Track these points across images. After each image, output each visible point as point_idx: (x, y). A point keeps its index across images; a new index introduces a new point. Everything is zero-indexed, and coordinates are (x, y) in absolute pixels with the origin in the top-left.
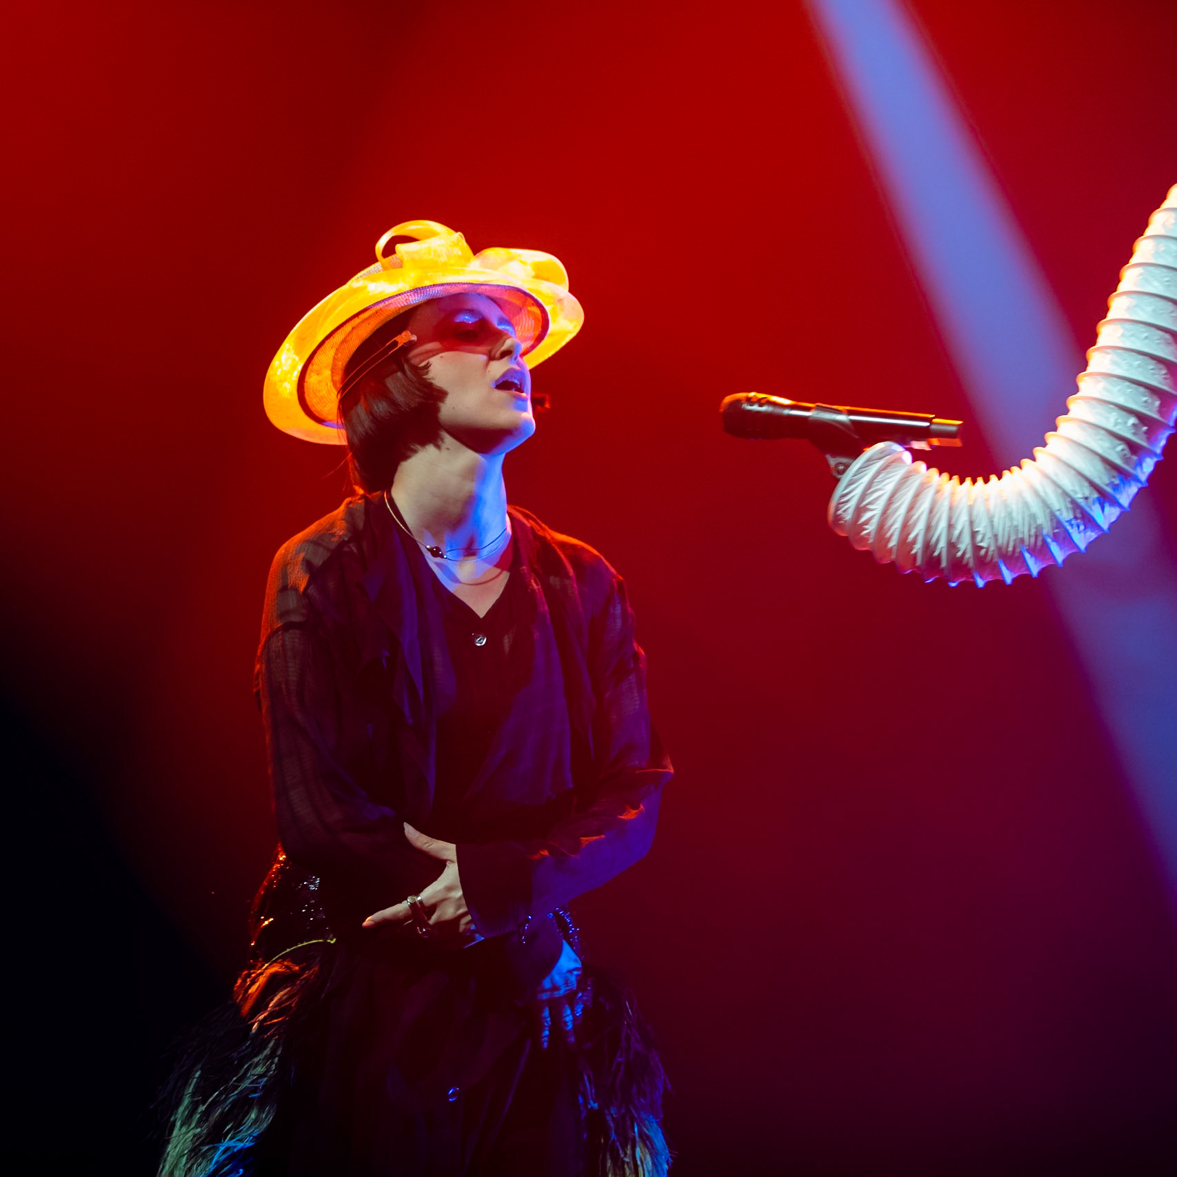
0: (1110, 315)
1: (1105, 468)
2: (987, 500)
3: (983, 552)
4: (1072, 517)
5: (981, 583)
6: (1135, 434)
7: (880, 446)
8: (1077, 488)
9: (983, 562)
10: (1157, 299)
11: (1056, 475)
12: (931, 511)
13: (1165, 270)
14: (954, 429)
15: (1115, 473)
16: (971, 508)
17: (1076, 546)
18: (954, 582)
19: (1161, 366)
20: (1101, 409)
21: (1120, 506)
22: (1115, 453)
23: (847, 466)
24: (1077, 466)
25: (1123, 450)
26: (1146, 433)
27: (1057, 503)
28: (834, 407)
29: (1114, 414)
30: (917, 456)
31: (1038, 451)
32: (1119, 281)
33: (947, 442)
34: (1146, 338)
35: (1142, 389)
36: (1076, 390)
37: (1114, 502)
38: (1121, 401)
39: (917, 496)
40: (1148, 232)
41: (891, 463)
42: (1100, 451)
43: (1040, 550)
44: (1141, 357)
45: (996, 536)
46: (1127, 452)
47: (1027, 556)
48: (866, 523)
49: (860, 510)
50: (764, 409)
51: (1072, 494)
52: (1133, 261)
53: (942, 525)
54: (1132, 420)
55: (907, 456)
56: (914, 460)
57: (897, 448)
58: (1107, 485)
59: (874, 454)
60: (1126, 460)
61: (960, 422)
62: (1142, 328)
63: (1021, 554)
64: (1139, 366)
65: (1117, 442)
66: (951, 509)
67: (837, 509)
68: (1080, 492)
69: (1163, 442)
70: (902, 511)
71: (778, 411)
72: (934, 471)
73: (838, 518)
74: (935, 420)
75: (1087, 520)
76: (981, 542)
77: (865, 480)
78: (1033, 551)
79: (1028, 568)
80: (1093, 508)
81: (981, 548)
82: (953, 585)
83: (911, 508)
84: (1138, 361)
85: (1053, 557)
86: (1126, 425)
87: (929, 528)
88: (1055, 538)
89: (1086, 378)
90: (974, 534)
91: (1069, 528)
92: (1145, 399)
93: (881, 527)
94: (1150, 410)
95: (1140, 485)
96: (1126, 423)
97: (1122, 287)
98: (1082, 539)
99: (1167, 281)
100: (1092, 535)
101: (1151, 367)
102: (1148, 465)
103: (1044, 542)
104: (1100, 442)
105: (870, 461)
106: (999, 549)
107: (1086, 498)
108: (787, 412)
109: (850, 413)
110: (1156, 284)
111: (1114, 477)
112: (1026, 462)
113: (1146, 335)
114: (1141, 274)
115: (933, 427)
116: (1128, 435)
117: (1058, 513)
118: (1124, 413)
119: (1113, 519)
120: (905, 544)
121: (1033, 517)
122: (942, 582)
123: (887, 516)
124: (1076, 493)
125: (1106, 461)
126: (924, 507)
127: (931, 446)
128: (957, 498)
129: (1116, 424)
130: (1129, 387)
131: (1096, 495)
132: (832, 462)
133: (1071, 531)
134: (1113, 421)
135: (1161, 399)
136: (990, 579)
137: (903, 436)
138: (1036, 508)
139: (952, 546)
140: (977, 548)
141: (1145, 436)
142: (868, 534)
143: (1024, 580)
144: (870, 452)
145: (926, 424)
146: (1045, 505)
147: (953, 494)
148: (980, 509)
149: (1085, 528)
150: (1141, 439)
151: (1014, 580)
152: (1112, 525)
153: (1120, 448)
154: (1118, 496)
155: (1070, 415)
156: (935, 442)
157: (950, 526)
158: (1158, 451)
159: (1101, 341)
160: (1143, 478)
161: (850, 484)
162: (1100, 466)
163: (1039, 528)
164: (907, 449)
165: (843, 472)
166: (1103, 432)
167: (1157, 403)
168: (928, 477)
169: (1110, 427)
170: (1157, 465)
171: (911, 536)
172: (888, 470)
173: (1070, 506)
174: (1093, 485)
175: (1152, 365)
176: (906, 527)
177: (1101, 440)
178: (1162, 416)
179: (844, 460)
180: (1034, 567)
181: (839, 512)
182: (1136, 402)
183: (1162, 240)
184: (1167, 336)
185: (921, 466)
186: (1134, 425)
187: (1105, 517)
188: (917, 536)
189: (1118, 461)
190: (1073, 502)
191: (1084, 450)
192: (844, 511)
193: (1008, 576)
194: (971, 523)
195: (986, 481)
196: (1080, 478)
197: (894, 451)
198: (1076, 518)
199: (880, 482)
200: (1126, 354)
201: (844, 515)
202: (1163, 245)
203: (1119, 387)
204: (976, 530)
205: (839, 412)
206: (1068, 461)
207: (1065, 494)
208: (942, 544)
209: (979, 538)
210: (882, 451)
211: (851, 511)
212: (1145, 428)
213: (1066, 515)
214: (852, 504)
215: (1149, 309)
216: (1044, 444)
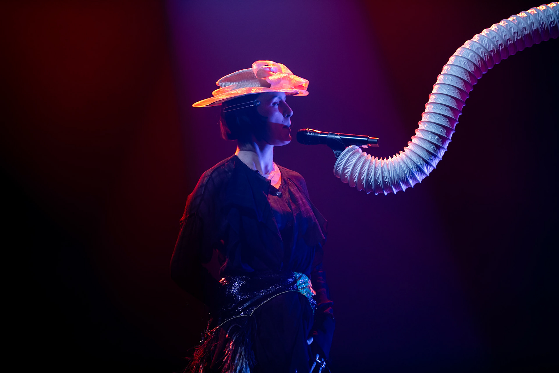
0: (430, 101)
1: (428, 154)
2: (388, 165)
3: (387, 182)
4: (416, 171)
5: (386, 194)
6: (438, 142)
7: (351, 146)
8: (418, 161)
9: (387, 186)
10: (445, 96)
11: (411, 156)
12: (368, 169)
13: (447, 86)
14: (376, 141)
15: (431, 155)
16: (382, 168)
17: (418, 180)
18: (377, 193)
19: (447, 119)
20: (426, 133)
21: (433, 167)
22: (431, 148)
23: (340, 154)
24: (418, 153)
25: (434, 148)
26: (441, 142)
27: (411, 166)
28: (335, 133)
29: (431, 135)
30: (364, 150)
31: (405, 148)
32: (432, 89)
33: (374, 145)
34: (441, 109)
35: (440, 127)
36: (418, 127)
37: (431, 165)
38: (433, 131)
39: (364, 164)
40: (442, 73)
41: (355, 152)
42: (426, 148)
43: (406, 182)
44: (440, 116)
45: (391, 178)
46: (435, 148)
47: (401, 184)
48: (347, 173)
49: (344, 169)
50: (311, 134)
51: (417, 163)
52: (437, 82)
53: (373, 173)
54: (437, 137)
55: (360, 150)
56: (362, 152)
57: (357, 147)
58: (429, 160)
59: (349, 149)
60: (435, 151)
61: (378, 138)
62: (440, 105)
63: (399, 183)
64: (439, 118)
65: (432, 145)
66: (375, 168)
67: (336, 169)
68: (419, 162)
69: (448, 145)
70: (359, 169)
71: (316, 135)
72: (370, 155)
73: (337, 172)
74: (370, 138)
75: (421, 171)
76: (386, 179)
77: (346, 158)
78: (403, 183)
79: (402, 188)
80: (424, 167)
81: (386, 181)
82: (376, 194)
83: (362, 168)
84: (438, 117)
85: (410, 184)
86: (435, 139)
87: (368, 175)
88: (411, 178)
89: (421, 123)
90: (383, 177)
91: (415, 174)
92: (441, 130)
93: (351, 174)
94: (443, 134)
95: (439, 160)
96: (435, 138)
97: (434, 91)
98: (420, 178)
99: (448, 89)
100: (424, 177)
101: (443, 119)
102: (442, 153)
103: (407, 179)
104: (426, 145)
105: (348, 152)
106: (392, 182)
107: (421, 164)
108: (319, 135)
109: (341, 135)
110: (445, 90)
111: (431, 157)
112: (401, 152)
113: (441, 108)
114: (440, 87)
115: (369, 140)
116: (436, 143)
117: (412, 169)
118: (434, 135)
119: (431, 171)
120: (360, 180)
121: (403, 171)
122: (373, 194)
123: (353, 171)
124: (418, 162)
125: (428, 151)
126: (366, 167)
127: (368, 146)
128: (377, 164)
129: (431, 138)
130: (435, 126)
131: (424, 163)
132: (335, 152)
133: (416, 176)
134: (430, 137)
135: (446, 130)
136: (389, 192)
137: (359, 143)
138: (404, 167)
139: (376, 181)
140: (384, 182)
141: (441, 143)
142: (348, 177)
143: (400, 192)
144: (347, 149)
145: (367, 139)
146: (407, 166)
147: (376, 163)
148: (385, 168)
149: (421, 174)
150: (440, 144)
151: (397, 193)
152: (430, 174)
153: (432, 147)
154: (432, 164)
155: (416, 135)
156: (370, 145)
157: (375, 174)
158: (446, 148)
159: (426, 110)
160: (441, 157)
161: (341, 160)
162: (426, 153)
163: (405, 175)
164: (360, 148)
165: (339, 156)
166: (427, 141)
167: (445, 131)
168: (368, 157)
169: (429, 140)
170: (445, 152)
171: (362, 178)
172: (354, 155)
173: (416, 167)
174: (423, 159)
175: (443, 118)
176: (360, 174)
177: (426, 144)
178: (447, 136)
179: (339, 152)
180: (404, 188)
181: (337, 170)
182: (438, 131)
183: (447, 76)
184: (449, 108)
185: (365, 154)
186: (437, 139)
187: (428, 171)
188: (364, 177)
189: (432, 152)
190: (417, 165)
191: (420, 147)
192: (339, 169)
193: (395, 191)
194: (382, 173)
195: (387, 158)
196: (419, 157)
197: (356, 148)
198: (418, 171)
199: (351, 159)
200: (434, 115)
201: (339, 171)
202: (447, 77)
203: (432, 126)
204: (384, 175)
205: (337, 135)
206: (415, 152)
207: (414, 162)
208: (372, 180)
209: (385, 178)
210: (352, 148)
211: (341, 169)
212: (441, 140)
213: (414, 170)
214: (342, 166)
215: (442, 99)
216: (407, 146)
